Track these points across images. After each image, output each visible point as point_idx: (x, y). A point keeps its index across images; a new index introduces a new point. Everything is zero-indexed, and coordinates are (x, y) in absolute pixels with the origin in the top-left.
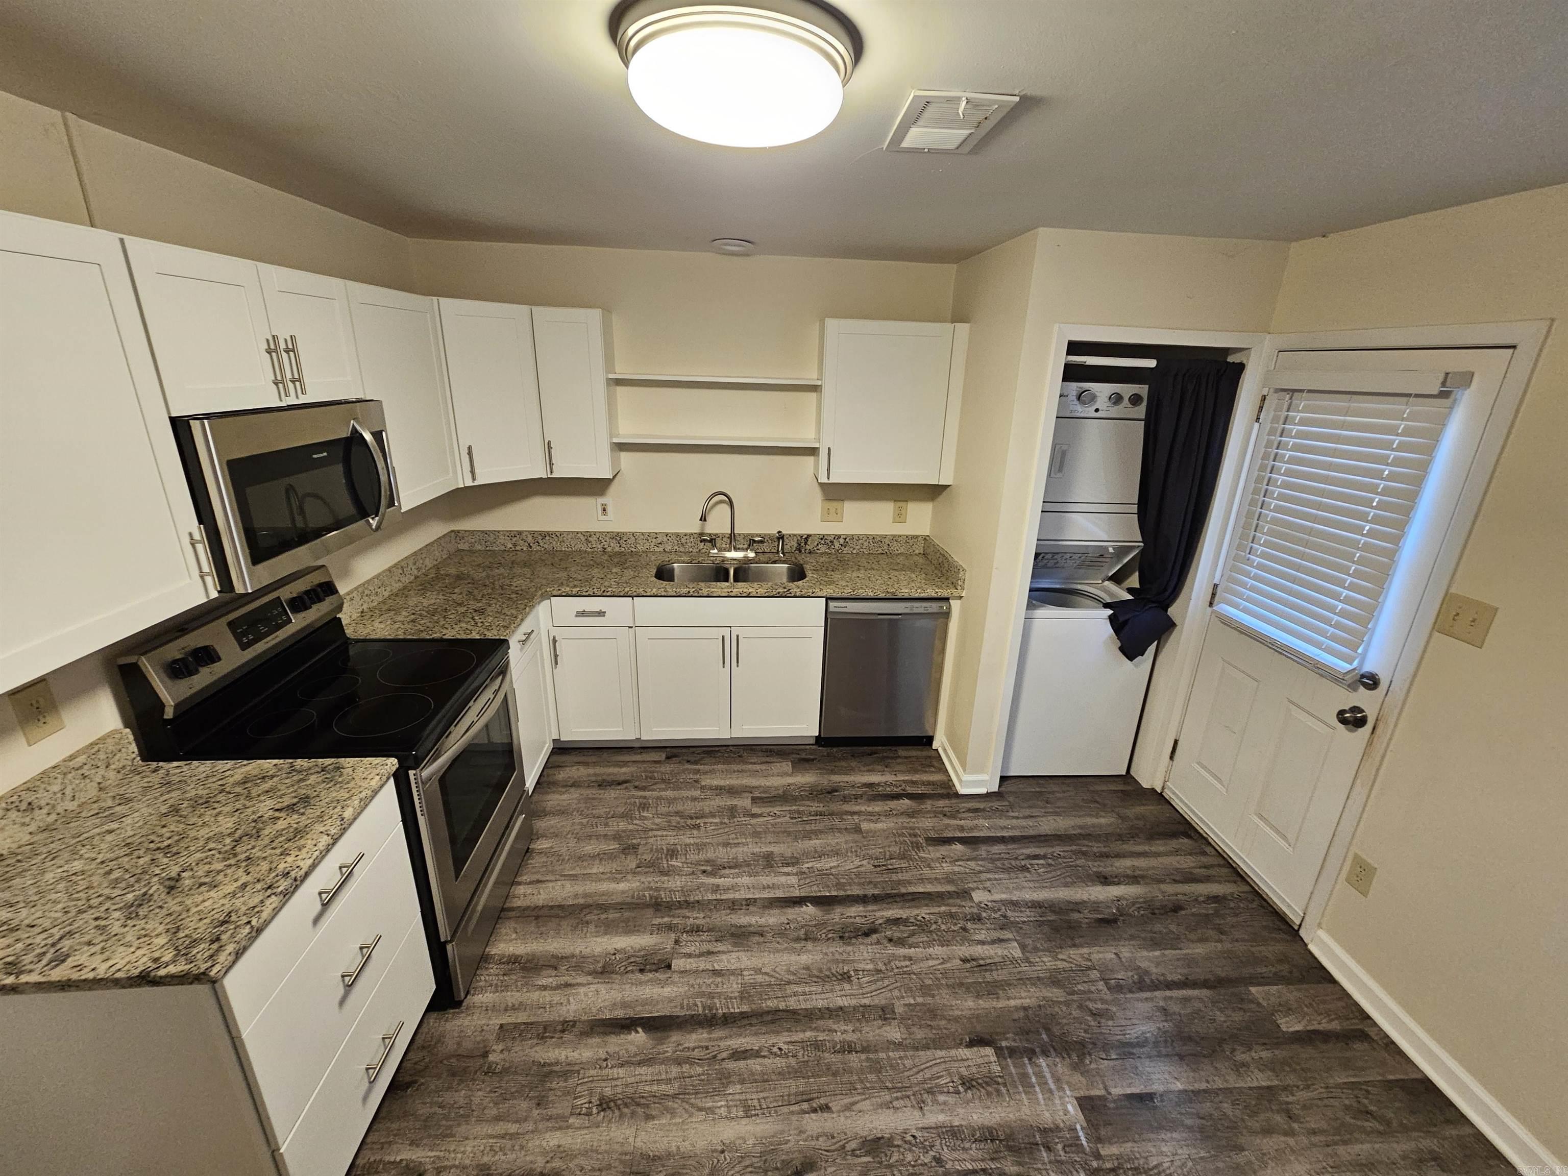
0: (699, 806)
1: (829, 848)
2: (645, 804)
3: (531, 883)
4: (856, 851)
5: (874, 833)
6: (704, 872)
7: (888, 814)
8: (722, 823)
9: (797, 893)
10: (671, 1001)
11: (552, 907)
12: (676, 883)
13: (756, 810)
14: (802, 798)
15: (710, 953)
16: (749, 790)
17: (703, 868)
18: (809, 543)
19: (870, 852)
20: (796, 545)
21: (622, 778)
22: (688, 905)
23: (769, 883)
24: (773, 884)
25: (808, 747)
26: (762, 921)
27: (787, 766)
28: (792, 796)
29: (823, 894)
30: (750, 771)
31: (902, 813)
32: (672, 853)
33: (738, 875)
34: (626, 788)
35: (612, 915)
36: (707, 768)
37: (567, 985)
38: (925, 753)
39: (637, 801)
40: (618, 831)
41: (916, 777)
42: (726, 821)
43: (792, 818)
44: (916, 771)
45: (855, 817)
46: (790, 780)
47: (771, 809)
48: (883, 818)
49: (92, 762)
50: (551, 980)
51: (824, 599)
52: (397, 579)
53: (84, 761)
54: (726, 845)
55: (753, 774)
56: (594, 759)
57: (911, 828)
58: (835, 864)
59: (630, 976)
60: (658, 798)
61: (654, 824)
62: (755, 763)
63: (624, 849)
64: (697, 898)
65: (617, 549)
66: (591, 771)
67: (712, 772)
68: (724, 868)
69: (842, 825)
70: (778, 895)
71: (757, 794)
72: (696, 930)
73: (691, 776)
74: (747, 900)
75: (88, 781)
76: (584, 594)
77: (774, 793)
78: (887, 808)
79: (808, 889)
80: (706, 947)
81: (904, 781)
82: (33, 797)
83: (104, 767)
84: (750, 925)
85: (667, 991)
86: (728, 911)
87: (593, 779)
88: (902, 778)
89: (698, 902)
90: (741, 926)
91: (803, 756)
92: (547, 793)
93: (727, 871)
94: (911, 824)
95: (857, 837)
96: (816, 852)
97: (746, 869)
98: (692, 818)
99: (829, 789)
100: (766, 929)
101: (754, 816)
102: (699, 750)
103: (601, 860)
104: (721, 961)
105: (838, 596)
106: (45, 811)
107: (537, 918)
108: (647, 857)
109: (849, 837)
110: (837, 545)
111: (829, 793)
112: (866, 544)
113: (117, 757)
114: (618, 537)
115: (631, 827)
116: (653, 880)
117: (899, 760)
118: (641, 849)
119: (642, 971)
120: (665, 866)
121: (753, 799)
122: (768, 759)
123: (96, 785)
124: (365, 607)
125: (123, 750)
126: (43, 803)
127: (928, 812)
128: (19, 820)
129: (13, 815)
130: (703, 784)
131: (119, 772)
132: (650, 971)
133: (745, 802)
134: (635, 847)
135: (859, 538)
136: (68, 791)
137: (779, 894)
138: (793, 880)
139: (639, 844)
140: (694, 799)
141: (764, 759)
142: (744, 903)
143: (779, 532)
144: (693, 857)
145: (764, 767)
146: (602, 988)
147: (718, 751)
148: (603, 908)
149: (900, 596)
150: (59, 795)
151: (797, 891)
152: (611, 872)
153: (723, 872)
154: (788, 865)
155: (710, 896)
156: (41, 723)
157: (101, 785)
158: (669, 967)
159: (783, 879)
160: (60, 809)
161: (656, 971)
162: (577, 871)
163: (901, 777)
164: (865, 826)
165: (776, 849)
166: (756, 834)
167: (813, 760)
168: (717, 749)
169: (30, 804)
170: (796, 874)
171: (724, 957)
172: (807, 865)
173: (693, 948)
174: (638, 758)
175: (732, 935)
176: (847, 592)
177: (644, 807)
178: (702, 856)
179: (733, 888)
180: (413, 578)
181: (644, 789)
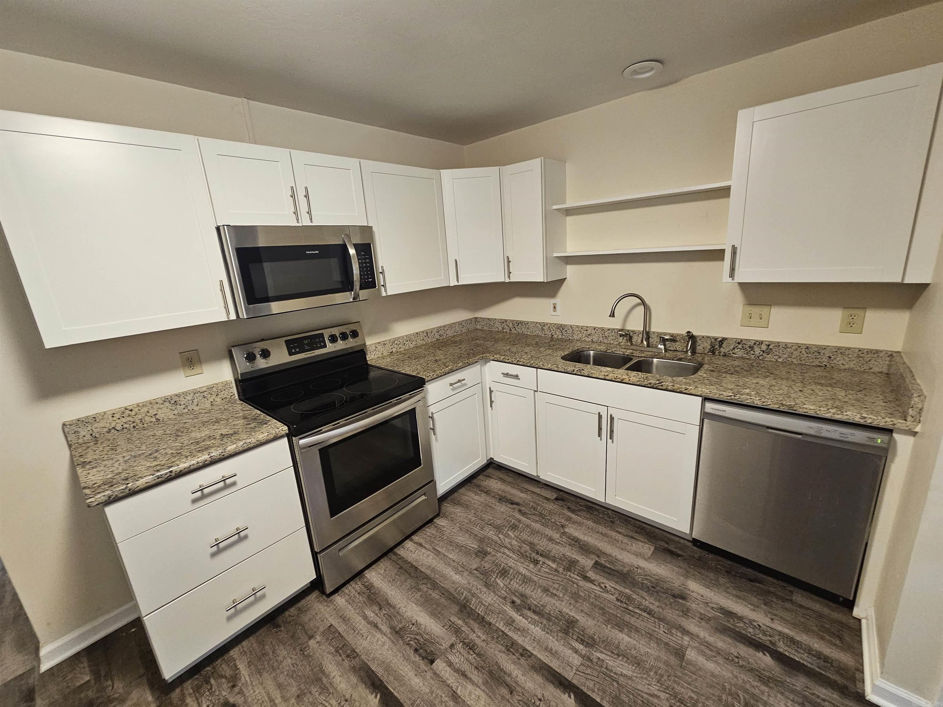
0: (551, 546)
1: (633, 652)
2: (516, 526)
3: (416, 543)
4: (662, 676)
5: (697, 670)
6: (513, 602)
7: (729, 659)
8: (556, 570)
9: (569, 675)
10: (411, 692)
11: (413, 566)
12: (489, 598)
13: (591, 574)
14: (643, 587)
15: (464, 675)
16: (600, 553)
17: (515, 599)
18: (724, 346)
19: (678, 688)
20: (709, 347)
21: (516, 500)
22: (482, 621)
23: (554, 649)
24: (556, 651)
25: (682, 541)
26: (521, 679)
27: (648, 549)
28: (634, 579)
29: (594, 696)
30: (611, 538)
31: (751, 670)
32: (504, 573)
33: (535, 623)
34: (514, 509)
35: (435, 595)
36: (579, 519)
37: (376, 626)
38: (836, 615)
39: (513, 521)
40: (485, 536)
41: (803, 638)
42: (561, 570)
43: (618, 600)
44: (806, 630)
45: (686, 638)
46: (643, 563)
47: (605, 581)
48: (721, 661)
49: (209, 391)
50: (372, 615)
51: (700, 399)
52: (422, 338)
53: (206, 390)
54: (546, 590)
55: (613, 542)
56: (510, 479)
57: (753, 696)
58: (629, 673)
59: (408, 648)
60: (528, 526)
61: (510, 543)
62: (620, 533)
63: (479, 551)
64: (491, 621)
65: (560, 337)
66: (503, 487)
67: (580, 524)
68: (529, 609)
69: (665, 638)
70: (552, 665)
71: (602, 561)
72: (470, 646)
73: (563, 521)
74: (525, 649)
75: (206, 399)
76: (507, 361)
77: (619, 567)
78: (733, 651)
79: (583, 680)
80: (466, 667)
81: (780, 633)
82: (178, 399)
83: (215, 395)
84: (510, 675)
85: (416, 682)
86: (504, 649)
87: (500, 493)
88: (779, 628)
89: (490, 624)
90: (502, 670)
91: (672, 548)
92: (470, 490)
93: (529, 614)
94: (756, 691)
95: (673, 660)
96: (618, 647)
97: (545, 622)
98: (537, 553)
99: (676, 592)
100: (518, 689)
101: (586, 578)
102: (583, 503)
103: (460, 551)
104: (466, 688)
105: (716, 397)
106: (183, 407)
107: (401, 568)
108: (487, 566)
109: (664, 656)
110: (757, 351)
111: (674, 596)
112: (796, 353)
113: (223, 393)
114: (561, 327)
115: (495, 538)
116: (477, 585)
117: (788, 605)
118: (488, 558)
119: (416, 650)
120: (493, 579)
121: (596, 563)
122: (635, 535)
123: (210, 402)
124: (394, 350)
125: (226, 390)
126: (182, 403)
127: (793, 691)
128: (169, 407)
129: (167, 404)
130: (566, 530)
131: (222, 399)
132: (420, 655)
133: (587, 562)
134: (486, 554)
135: (786, 346)
136: (195, 401)
137: (554, 664)
138: (576, 660)
139: (490, 553)
140: (551, 539)
141: (631, 534)
142: (521, 650)
143: (689, 332)
144: (515, 585)
145: (626, 540)
146: (388, 643)
147: (597, 510)
148: (435, 586)
149: (801, 411)
150: (191, 402)
151: (572, 674)
152: (458, 564)
153: (526, 612)
154: (582, 642)
155: (501, 626)
156: (191, 369)
157: (212, 403)
158: (432, 662)
159: (568, 652)
160: (189, 408)
161: (423, 658)
162: (443, 550)
163: (779, 626)
164: (691, 655)
165: (582, 619)
166: (575, 596)
167: (679, 556)
168: (598, 507)
169: (176, 401)
170: (583, 657)
171: (470, 687)
172: (599, 655)
173: (457, 661)
174: (538, 490)
175: (491, 673)
176: (726, 395)
177: (514, 527)
178: (521, 589)
179: (523, 631)
180: (435, 339)
181: (524, 514)
